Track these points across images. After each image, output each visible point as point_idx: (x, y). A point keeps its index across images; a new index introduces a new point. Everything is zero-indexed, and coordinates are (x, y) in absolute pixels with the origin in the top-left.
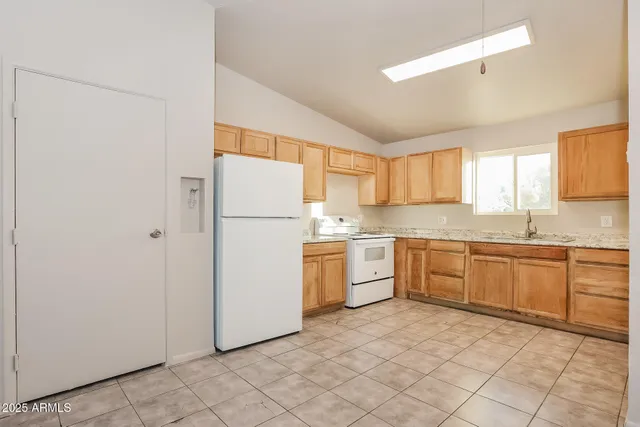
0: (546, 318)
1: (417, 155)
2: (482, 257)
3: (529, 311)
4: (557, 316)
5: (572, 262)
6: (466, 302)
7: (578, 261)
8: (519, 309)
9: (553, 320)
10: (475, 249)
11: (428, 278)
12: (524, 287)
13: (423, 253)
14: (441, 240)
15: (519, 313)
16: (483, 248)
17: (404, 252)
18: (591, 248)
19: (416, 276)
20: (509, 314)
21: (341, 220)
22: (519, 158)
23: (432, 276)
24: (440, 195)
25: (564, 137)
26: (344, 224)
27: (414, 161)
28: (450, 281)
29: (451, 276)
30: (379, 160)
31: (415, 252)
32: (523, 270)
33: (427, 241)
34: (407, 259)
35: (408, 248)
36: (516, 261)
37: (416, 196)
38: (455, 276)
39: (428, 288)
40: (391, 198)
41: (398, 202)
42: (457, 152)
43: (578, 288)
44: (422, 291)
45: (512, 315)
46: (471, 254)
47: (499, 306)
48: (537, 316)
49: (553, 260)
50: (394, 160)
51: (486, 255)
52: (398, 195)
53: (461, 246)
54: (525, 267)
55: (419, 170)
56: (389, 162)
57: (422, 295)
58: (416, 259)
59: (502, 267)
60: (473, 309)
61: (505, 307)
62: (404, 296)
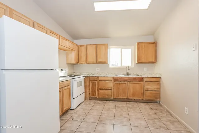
0: (137, 99)
1: (91, 45)
2: (118, 82)
3: (133, 98)
4: (140, 98)
5: (144, 82)
6: (112, 98)
7: (146, 81)
8: (130, 98)
9: (139, 100)
10: (115, 79)
11: (98, 91)
12: (131, 91)
13: (96, 82)
14: (103, 77)
15: (129, 99)
16: (119, 79)
17: (88, 82)
18: (149, 77)
19: (93, 91)
20: (126, 100)
21: (62, 70)
22: (123, 50)
23: (100, 90)
24: (100, 60)
25: (139, 44)
26: (63, 72)
27: (89, 47)
28: (106, 91)
29: (107, 89)
30: (76, 45)
31: (93, 82)
32: (131, 85)
33: (98, 77)
34: (89, 85)
35: (90, 80)
36: (129, 82)
37: (90, 60)
38: (109, 89)
39: (98, 95)
40: (80, 61)
41: (83, 63)
42: (106, 46)
43: (146, 89)
44: (96, 96)
45: (128, 100)
46: (114, 81)
47: (123, 98)
48: (135, 99)
49: (139, 81)
50: (81, 46)
51: (119, 81)
52: (83, 60)
53: (111, 79)
54: (132, 84)
55: (91, 51)
56: (79, 47)
57: (96, 98)
58: (93, 84)
59: (124, 85)
60: (115, 100)
61: (125, 98)
62: (89, 99)
